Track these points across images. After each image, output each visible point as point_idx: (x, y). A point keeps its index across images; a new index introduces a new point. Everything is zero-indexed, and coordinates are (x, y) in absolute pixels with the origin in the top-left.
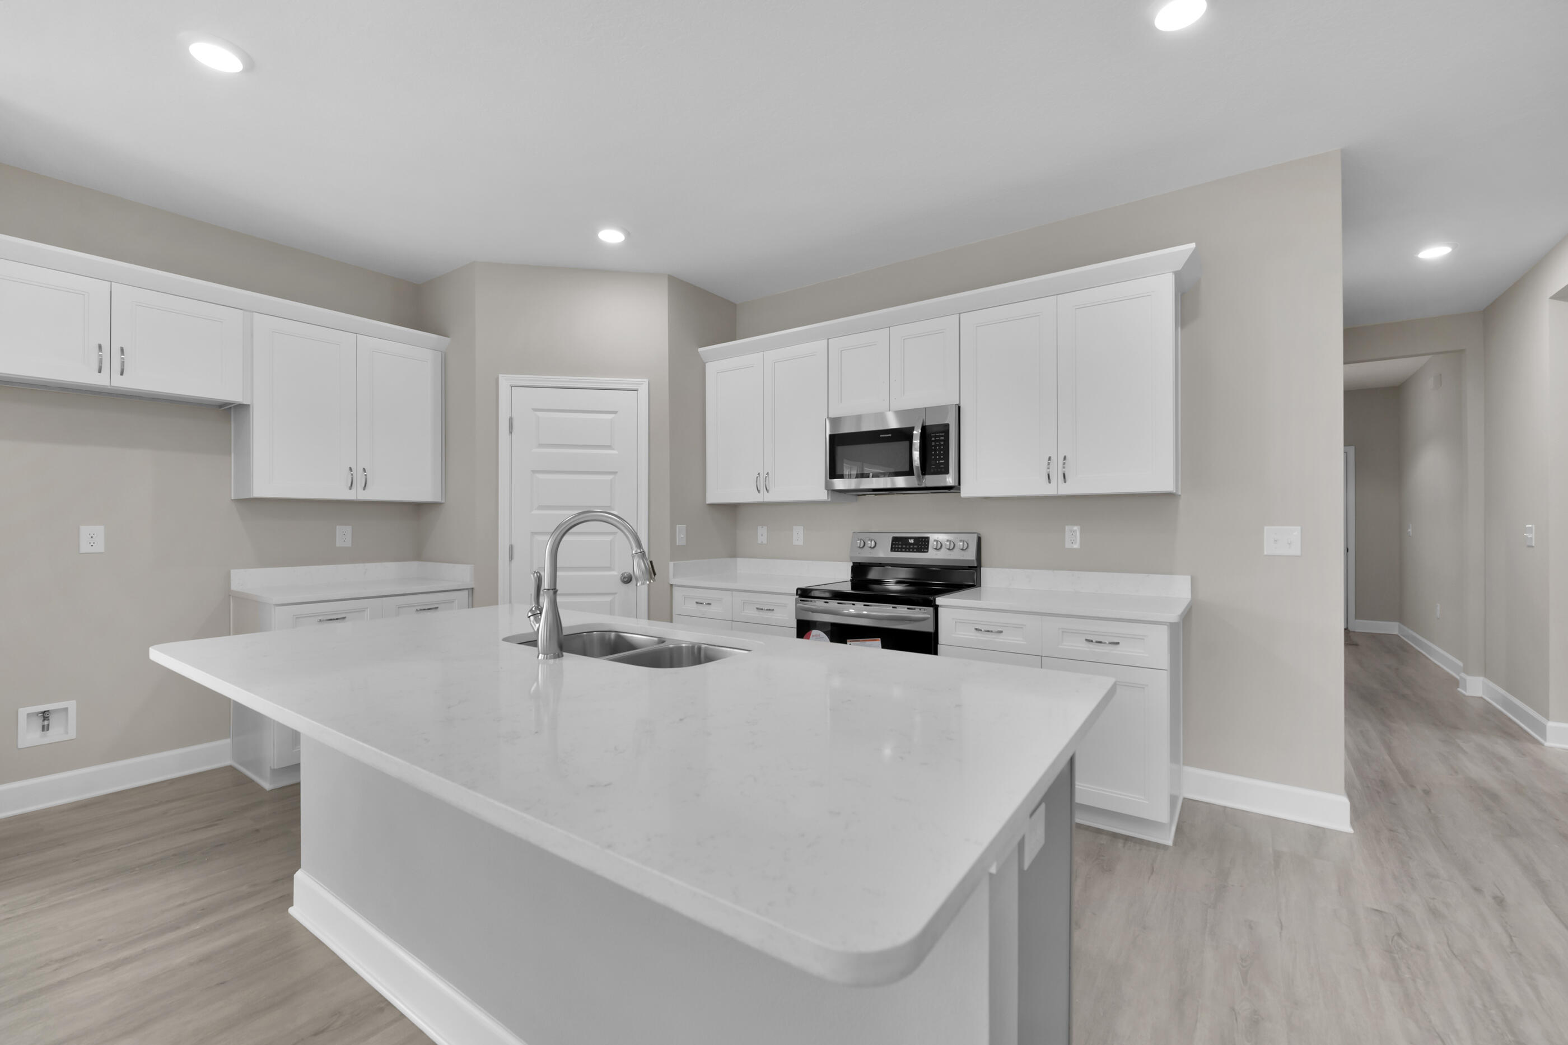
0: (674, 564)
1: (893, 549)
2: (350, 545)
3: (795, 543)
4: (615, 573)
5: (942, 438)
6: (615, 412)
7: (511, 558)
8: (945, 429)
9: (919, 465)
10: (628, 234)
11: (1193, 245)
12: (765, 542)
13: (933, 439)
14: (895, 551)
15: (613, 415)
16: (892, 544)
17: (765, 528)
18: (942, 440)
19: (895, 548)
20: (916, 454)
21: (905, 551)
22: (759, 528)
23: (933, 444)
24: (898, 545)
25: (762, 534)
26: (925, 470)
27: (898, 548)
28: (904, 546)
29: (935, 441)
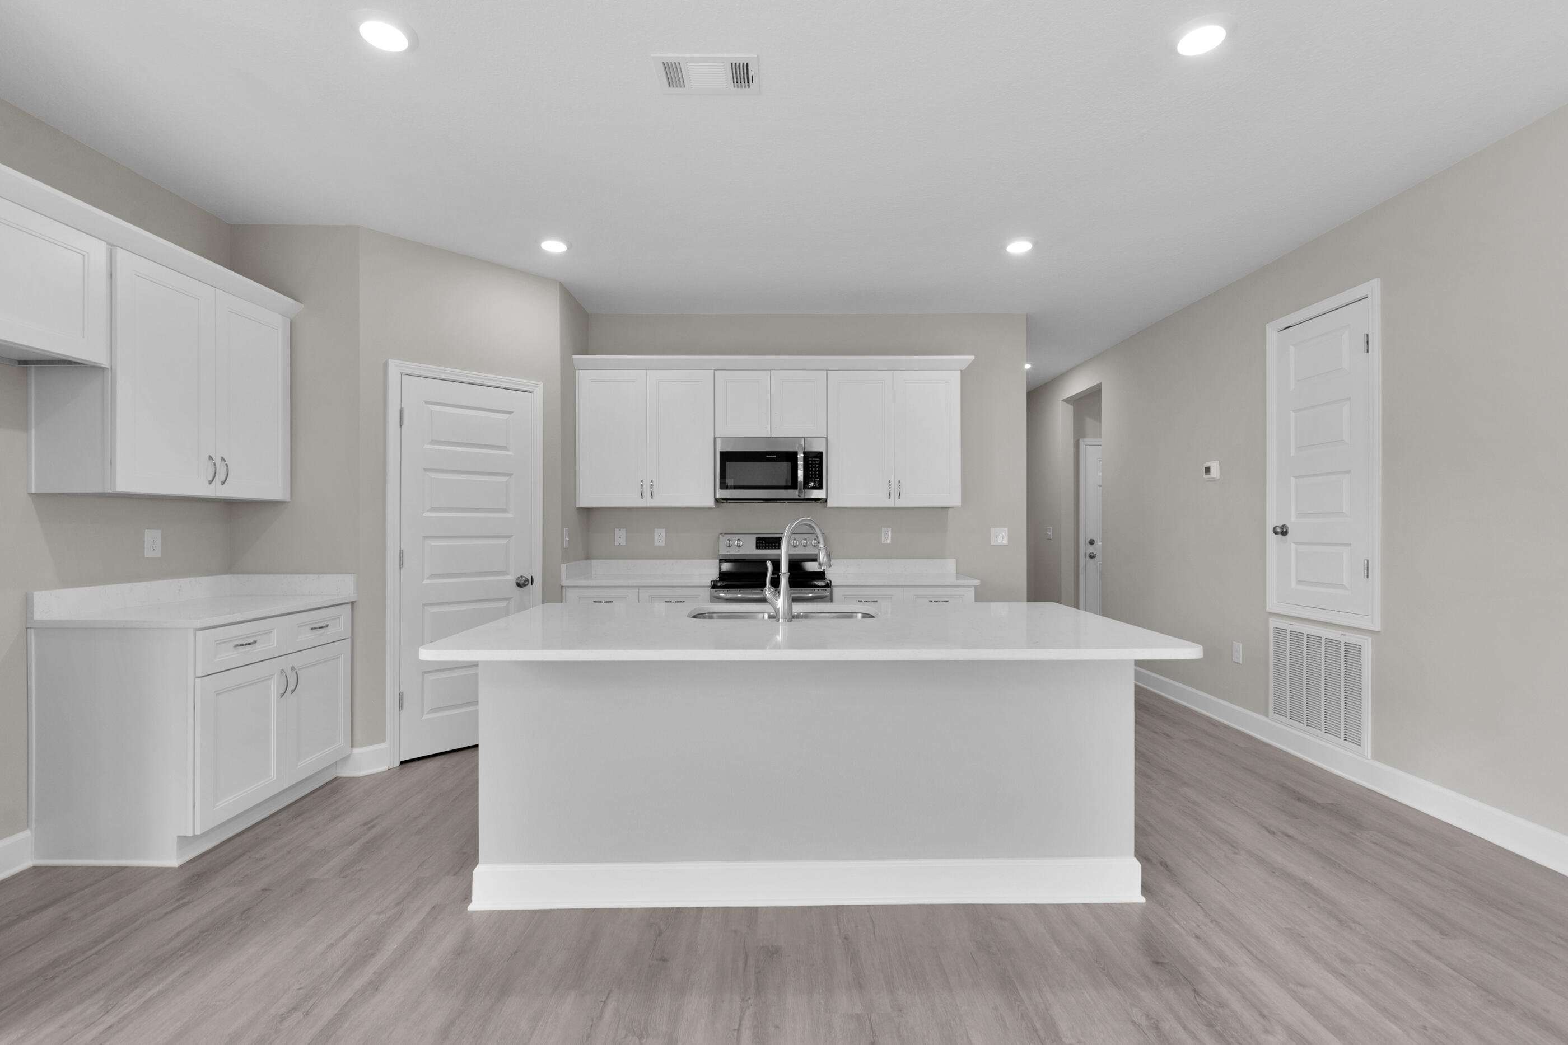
0: (567, 566)
1: (758, 547)
2: (159, 555)
3: (657, 543)
4: (509, 577)
5: (817, 462)
6: (510, 413)
7: (401, 565)
8: (820, 455)
9: (802, 480)
10: (570, 246)
11: (973, 357)
12: (623, 543)
13: (810, 462)
14: (760, 549)
15: (507, 416)
16: (757, 543)
17: (623, 531)
18: (817, 464)
19: (760, 546)
20: (800, 473)
21: (769, 549)
22: (617, 530)
23: (810, 466)
24: (762, 543)
25: (620, 537)
26: (806, 485)
27: (762, 546)
28: (767, 545)
29: (812, 464)
